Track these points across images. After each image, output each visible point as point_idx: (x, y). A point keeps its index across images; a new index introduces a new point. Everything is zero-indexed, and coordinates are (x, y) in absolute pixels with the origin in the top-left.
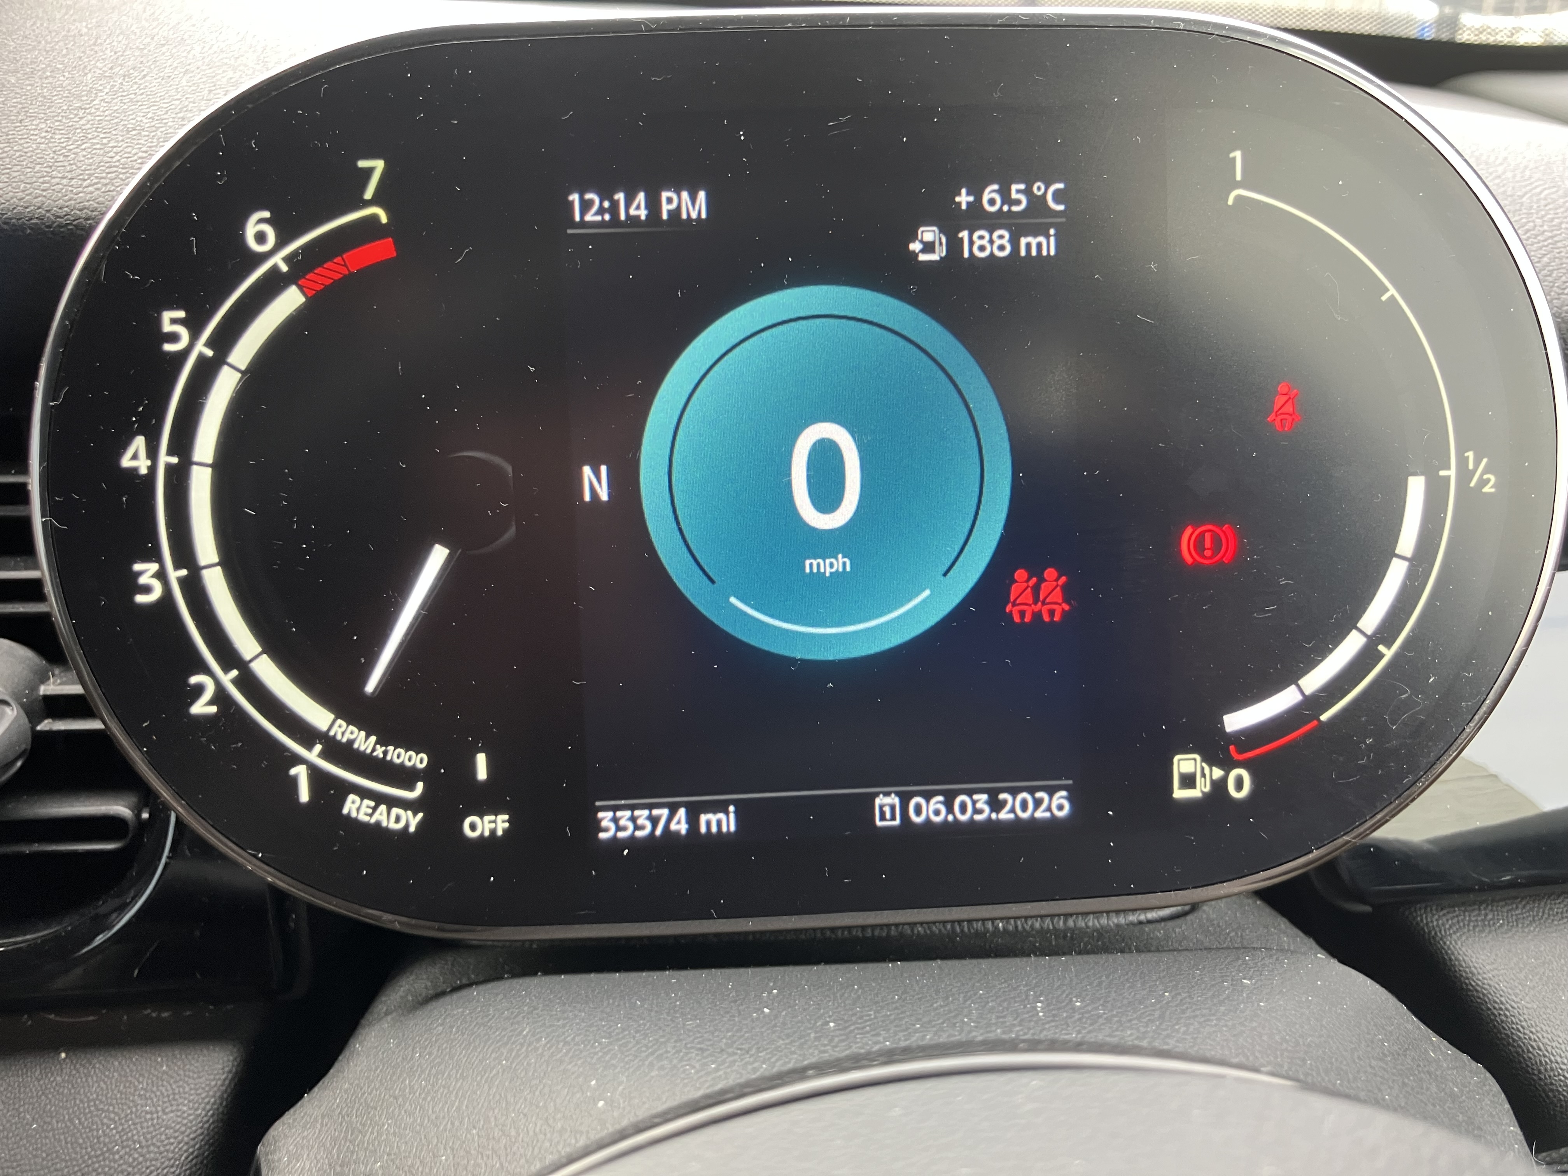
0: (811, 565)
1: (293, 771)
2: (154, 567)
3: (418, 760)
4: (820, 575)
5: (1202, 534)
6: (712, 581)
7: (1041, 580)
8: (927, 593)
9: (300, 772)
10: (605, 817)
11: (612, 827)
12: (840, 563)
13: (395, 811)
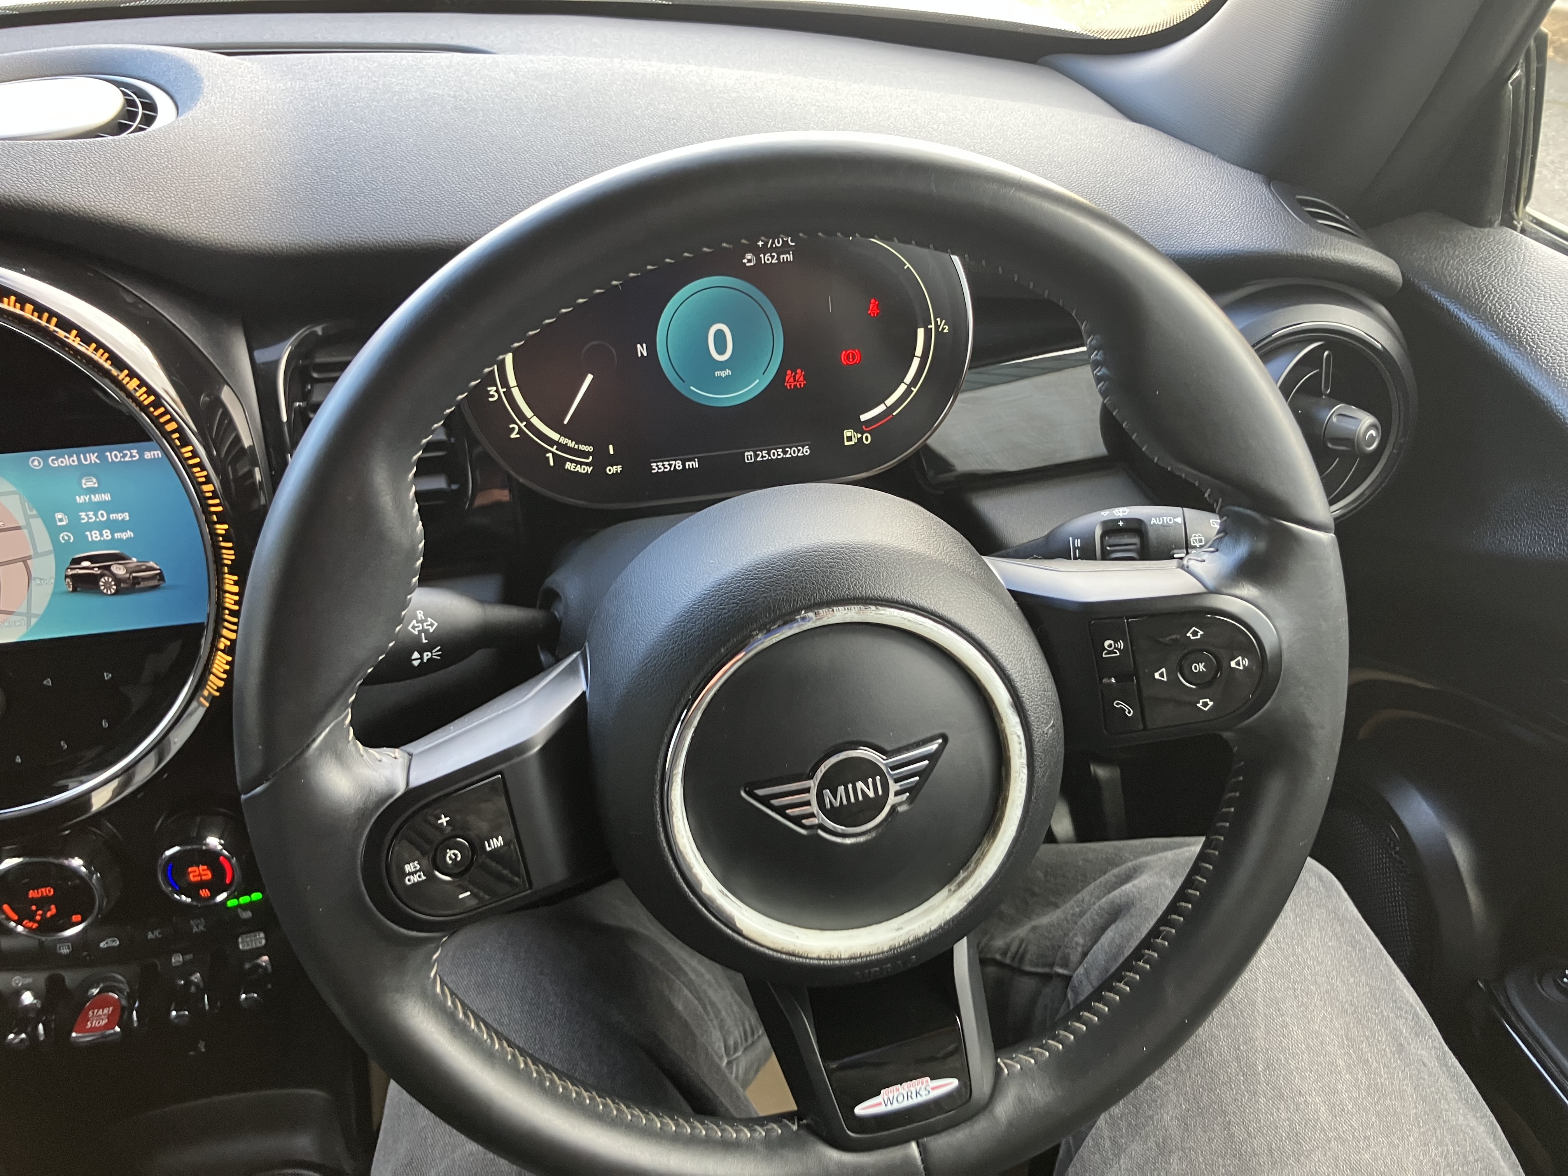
0: (717, 373)
1: (547, 455)
2: (495, 388)
3: (590, 449)
4: (721, 377)
5: (849, 354)
6: (684, 381)
7: (796, 374)
8: (758, 381)
9: (550, 455)
10: (654, 465)
11: (656, 468)
12: (728, 372)
13: (583, 467)
